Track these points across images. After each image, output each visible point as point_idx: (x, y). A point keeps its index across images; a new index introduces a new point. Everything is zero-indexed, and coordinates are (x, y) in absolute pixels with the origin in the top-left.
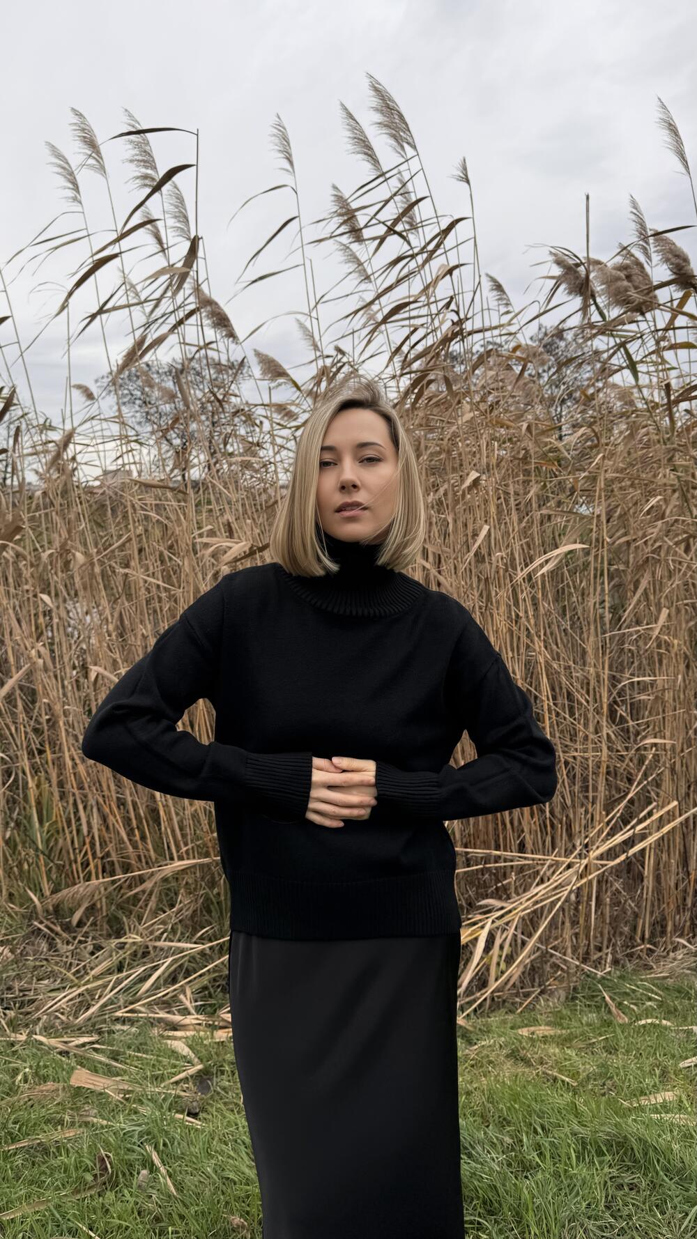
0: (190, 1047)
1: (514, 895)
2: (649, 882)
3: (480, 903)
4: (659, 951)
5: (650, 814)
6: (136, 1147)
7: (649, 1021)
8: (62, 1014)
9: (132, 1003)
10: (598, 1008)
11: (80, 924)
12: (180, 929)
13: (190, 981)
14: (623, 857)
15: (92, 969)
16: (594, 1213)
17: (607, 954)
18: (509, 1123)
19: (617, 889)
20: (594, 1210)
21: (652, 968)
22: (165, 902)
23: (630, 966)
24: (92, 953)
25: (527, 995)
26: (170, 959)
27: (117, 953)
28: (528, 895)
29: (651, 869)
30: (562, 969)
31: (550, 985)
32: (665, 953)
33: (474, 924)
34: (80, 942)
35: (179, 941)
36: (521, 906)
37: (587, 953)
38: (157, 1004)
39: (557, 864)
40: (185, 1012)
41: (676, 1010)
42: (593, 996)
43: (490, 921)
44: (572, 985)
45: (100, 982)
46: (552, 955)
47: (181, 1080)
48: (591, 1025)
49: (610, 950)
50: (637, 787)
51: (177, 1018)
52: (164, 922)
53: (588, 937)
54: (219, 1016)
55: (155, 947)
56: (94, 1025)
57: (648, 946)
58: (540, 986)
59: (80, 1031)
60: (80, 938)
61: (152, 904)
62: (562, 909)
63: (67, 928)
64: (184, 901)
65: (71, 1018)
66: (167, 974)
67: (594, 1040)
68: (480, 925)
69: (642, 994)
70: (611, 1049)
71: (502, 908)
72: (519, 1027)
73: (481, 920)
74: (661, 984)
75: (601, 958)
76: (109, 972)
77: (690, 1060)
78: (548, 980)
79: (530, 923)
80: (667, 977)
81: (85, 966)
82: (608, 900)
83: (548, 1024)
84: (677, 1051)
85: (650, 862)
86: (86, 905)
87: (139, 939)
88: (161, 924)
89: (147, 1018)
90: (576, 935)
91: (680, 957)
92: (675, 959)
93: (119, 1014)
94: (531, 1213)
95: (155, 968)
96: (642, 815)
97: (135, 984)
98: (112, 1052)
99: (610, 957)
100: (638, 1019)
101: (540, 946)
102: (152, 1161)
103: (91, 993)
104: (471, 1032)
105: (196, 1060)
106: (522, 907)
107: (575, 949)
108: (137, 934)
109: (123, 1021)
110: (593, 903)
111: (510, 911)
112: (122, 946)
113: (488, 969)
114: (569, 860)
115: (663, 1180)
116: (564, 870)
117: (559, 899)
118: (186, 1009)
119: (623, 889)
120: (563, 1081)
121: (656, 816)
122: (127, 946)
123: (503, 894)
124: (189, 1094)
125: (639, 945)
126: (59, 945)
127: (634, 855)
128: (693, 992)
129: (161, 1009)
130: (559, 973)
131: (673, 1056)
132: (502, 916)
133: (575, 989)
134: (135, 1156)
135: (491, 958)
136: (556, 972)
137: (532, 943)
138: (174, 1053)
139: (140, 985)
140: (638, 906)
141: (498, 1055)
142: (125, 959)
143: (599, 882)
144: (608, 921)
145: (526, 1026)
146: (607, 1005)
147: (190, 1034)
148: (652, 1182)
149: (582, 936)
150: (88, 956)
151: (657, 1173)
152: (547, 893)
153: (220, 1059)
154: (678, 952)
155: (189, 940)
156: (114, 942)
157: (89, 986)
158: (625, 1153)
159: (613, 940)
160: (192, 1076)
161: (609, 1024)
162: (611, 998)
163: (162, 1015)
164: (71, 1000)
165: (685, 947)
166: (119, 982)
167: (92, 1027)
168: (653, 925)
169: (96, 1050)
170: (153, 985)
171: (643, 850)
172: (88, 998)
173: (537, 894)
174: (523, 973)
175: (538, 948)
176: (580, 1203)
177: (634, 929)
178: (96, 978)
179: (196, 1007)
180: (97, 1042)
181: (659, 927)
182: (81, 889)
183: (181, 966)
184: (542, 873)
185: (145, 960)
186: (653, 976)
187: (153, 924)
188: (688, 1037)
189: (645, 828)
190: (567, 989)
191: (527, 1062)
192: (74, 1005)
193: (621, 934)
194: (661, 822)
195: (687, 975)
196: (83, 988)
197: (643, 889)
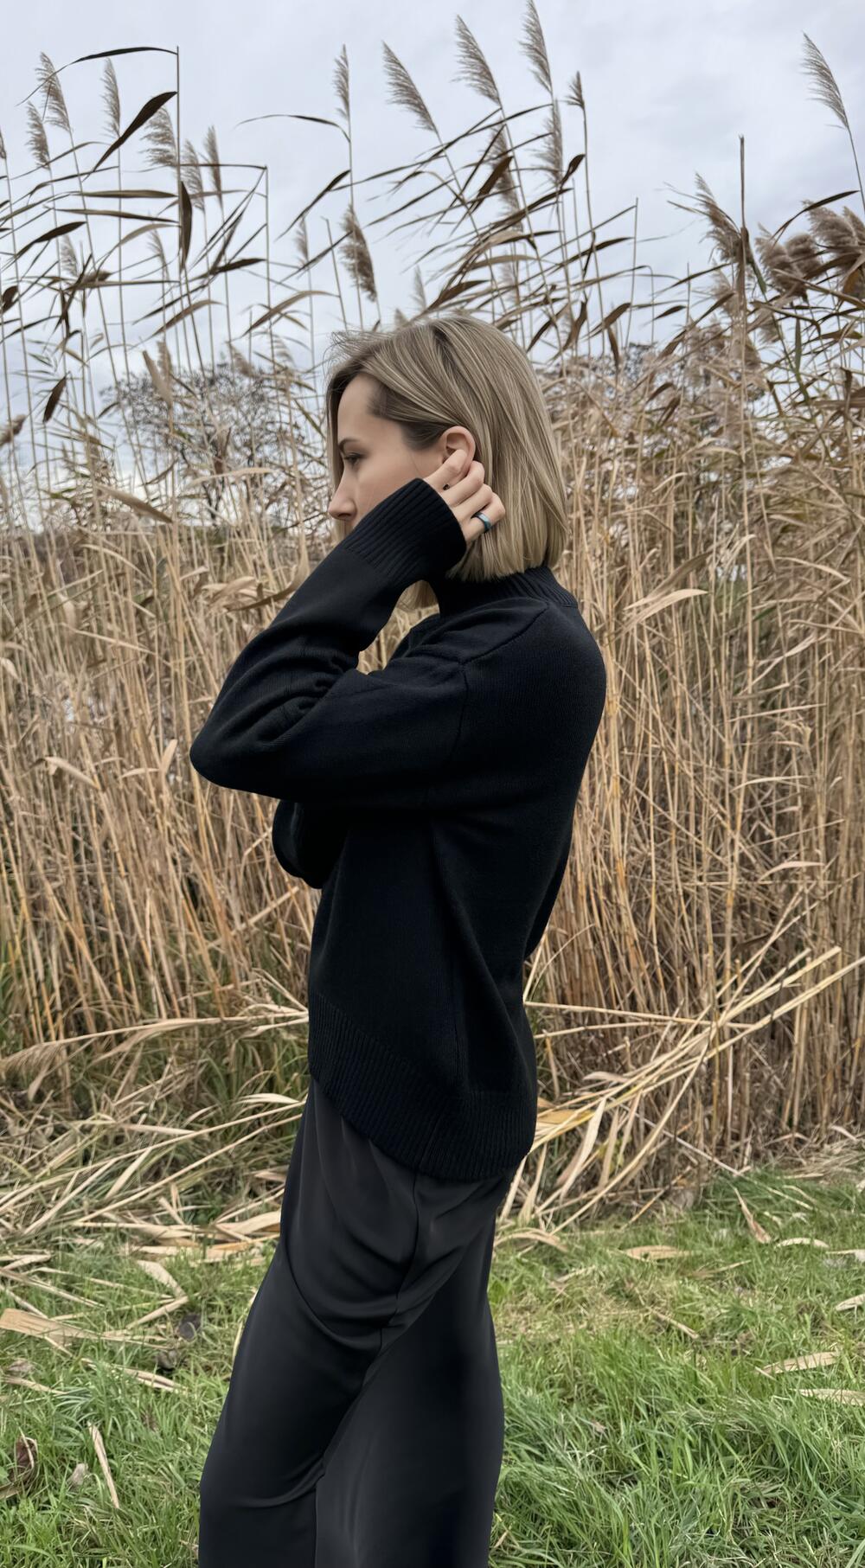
0: (171, 1271)
1: (631, 1066)
2: (799, 1053)
3: (589, 1077)
4: (811, 1142)
5: (802, 963)
6: (73, 1430)
7: (797, 1241)
8: (8, 1220)
9: (99, 1208)
10: (732, 1220)
11: (40, 1096)
12: (166, 1107)
13: (180, 1177)
14: (766, 1021)
15: (50, 1159)
16: (717, 1545)
17: (746, 1145)
18: (601, 1398)
19: (757, 1060)
20: (717, 1540)
21: (800, 1164)
22: (149, 1072)
23: (773, 1162)
24: (52, 1138)
25: (646, 1197)
26: (149, 1149)
27: (82, 1138)
28: (649, 1067)
29: (803, 1035)
30: (692, 1164)
31: (676, 1185)
32: (818, 1145)
33: (584, 1102)
34: (38, 1122)
35: (165, 1123)
36: (642, 1081)
37: (722, 1143)
38: (131, 1208)
39: (682, 1029)
40: (168, 1221)
41: (832, 1224)
42: (728, 1204)
43: (603, 1100)
44: (702, 1185)
45: (59, 1178)
46: (680, 1146)
47: (156, 1320)
48: (721, 1245)
49: (749, 1139)
50: (783, 926)
51: (158, 1229)
52: (145, 1098)
53: (724, 1121)
54: (214, 1227)
55: (131, 1132)
56: (48, 1237)
57: (798, 1135)
58: (664, 1185)
59: (28, 1245)
60: (37, 1116)
61: (131, 1073)
62: (692, 1085)
63: (22, 1103)
64: (173, 1071)
65: (19, 1226)
66: (145, 1169)
67: (724, 1268)
68: (590, 1105)
69: (788, 1202)
70: (746, 1281)
71: (618, 1084)
72: (629, 1247)
73: (591, 1100)
74: (811, 1187)
75: (737, 1150)
76: (72, 1163)
77: (851, 1301)
78: (674, 1178)
79: (654, 1104)
80: (820, 1178)
81: (40, 1156)
82: (748, 1075)
83: (669, 1242)
84: (834, 1285)
85: (800, 1026)
86: (43, 1074)
87: (110, 1121)
88: (140, 1099)
89: (117, 1230)
90: (710, 1117)
91: (837, 1151)
92: (830, 1154)
93: (79, 1223)
94: (627, 1546)
95: (131, 1160)
96: (791, 964)
97: (105, 1180)
98: (65, 1278)
99: (749, 1149)
100: (784, 1236)
101: (668, 1133)
102: (94, 1451)
103: (46, 1192)
104: (563, 1254)
105: (179, 1290)
106: (643, 1083)
107: (708, 1139)
108: (108, 1113)
109: (87, 1232)
110: (730, 1079)
111: (628, 1088)
112: (85, 1130)
113: (601, 1162)
114: (696, 1022)
115: (817, 1494)
116: (691, 1036)
117: (685, 1076)
118: (169, 1215)
119: (767, 1060)
120: (679, 1332)
121: (809, 967)
122: (95, 1130)
123: (616, 1064)
124: (167, 1340)
125: (786, 1133)
126: (11, 1127)
127: (781, 1017)
128: (853, 1199)
129: (136, 1215)
130: (689, 1168)
131: (829, 1293)
132: (619, 1095)
133: (705, 1191)
134: (71, 1443)
135: (605, 1149)
136: (684, 1167)
137: (658, 1129)
138: (148, 1280)
139: (109, 1183)
140: (785, 1082)
141: (595, 1292)
142: (91, 1146)
143: (736, 1052)
144: (747, 1102)
145: (638, 1245)
146: (743, 1217)
147: (172, 1250)
148: (801, 1495)
149: (715, 1120)
150: (45, 1142)
151: (810, 1484)
152: (672, 1065)
153: (211, 1290)
154: (835, 1145)
155: (179, 1123)
156: (77, 1125)
157: (44, 1184)
158: (764, 1452)
159: (754, 1127)
160: (171, 1314)
161: (744, 1243)
162: (748, 1206)
163: (139, 1224)
164: (21, 1201)
165: (844, 1137)
166: (82, 1178)
167: (45, 1239)
168: (803, 1106)
169: (42, 1275)
170: (127, 1182)
171: (791, 1013)
172: (43, 1199)
173: (660, 1066)
174: (646, 1167)
175: (665, 1136)
176: (697, 1529)
177: (779, 1110)
178: (55, 1172)
179: (185, 1212)
180: (48, 1263)
181: (811, 1109)
182: (38, 1052)
183: (166, 1157)
184: (663, 1037)
185: (118, 1148)
186: (801, 1176)
187: (131, 1100)
188: (848, 1266)
189: (795, 982)
190: (696, 1191)
191: (633, 1300)
192: (23, 1208)
193: (764, 1118)
194: (817, 976)
195: (845, 1175)
196: (36, 1186)
197: (791, 1061)
